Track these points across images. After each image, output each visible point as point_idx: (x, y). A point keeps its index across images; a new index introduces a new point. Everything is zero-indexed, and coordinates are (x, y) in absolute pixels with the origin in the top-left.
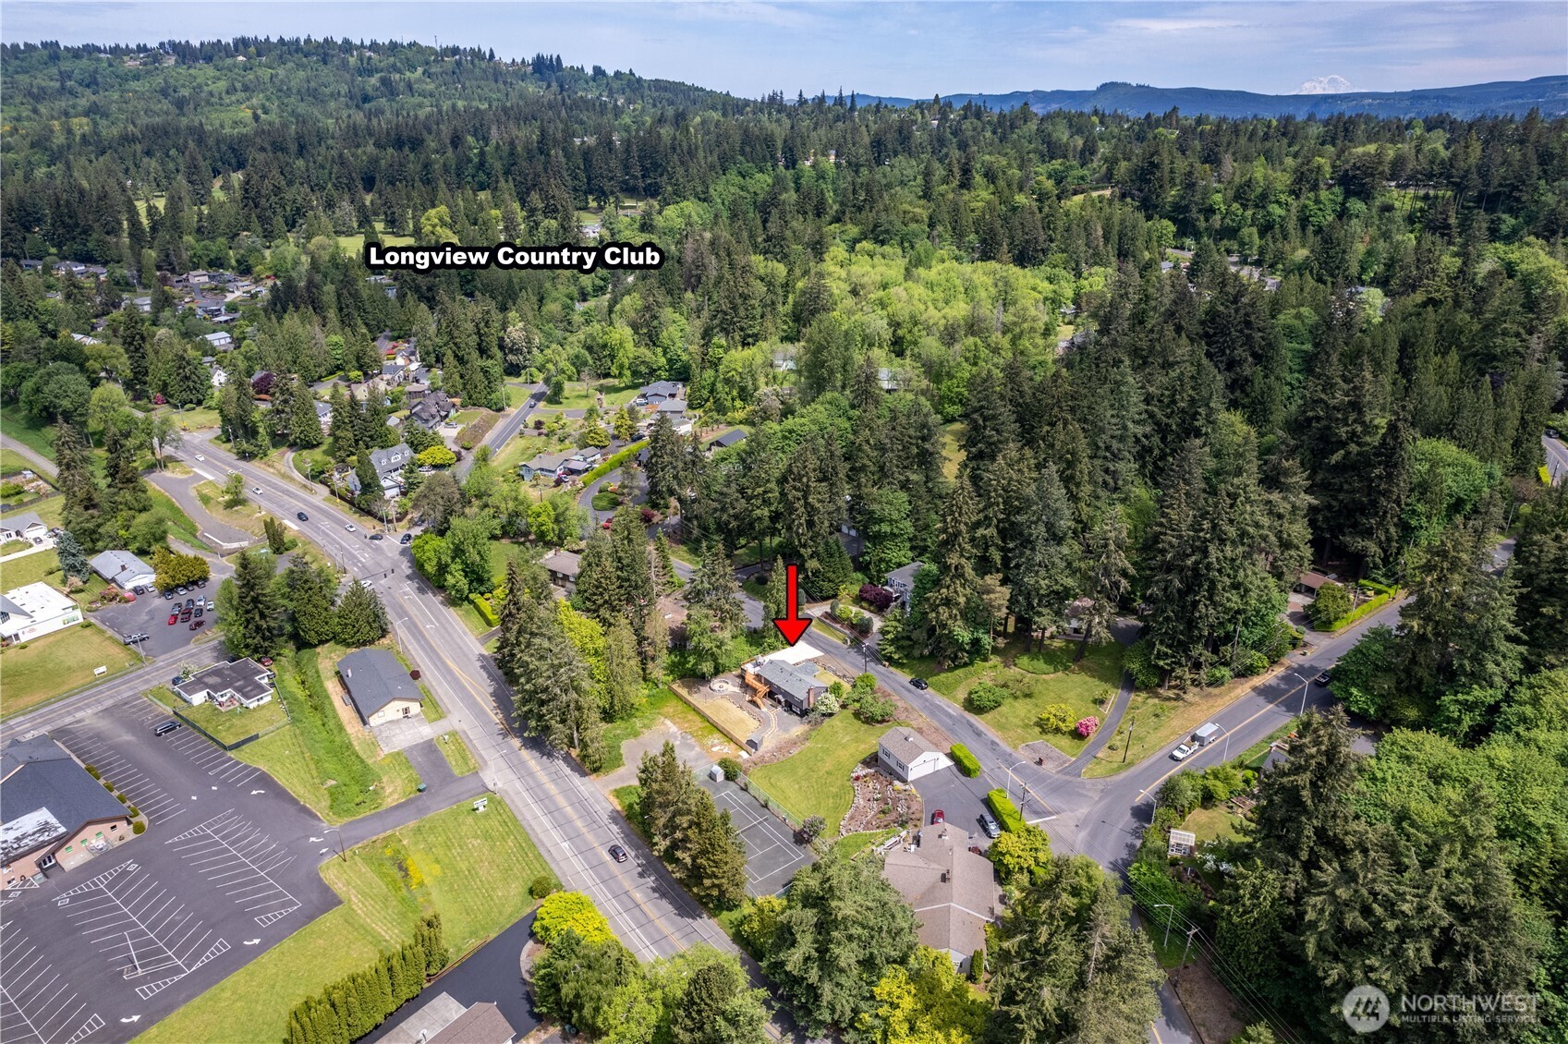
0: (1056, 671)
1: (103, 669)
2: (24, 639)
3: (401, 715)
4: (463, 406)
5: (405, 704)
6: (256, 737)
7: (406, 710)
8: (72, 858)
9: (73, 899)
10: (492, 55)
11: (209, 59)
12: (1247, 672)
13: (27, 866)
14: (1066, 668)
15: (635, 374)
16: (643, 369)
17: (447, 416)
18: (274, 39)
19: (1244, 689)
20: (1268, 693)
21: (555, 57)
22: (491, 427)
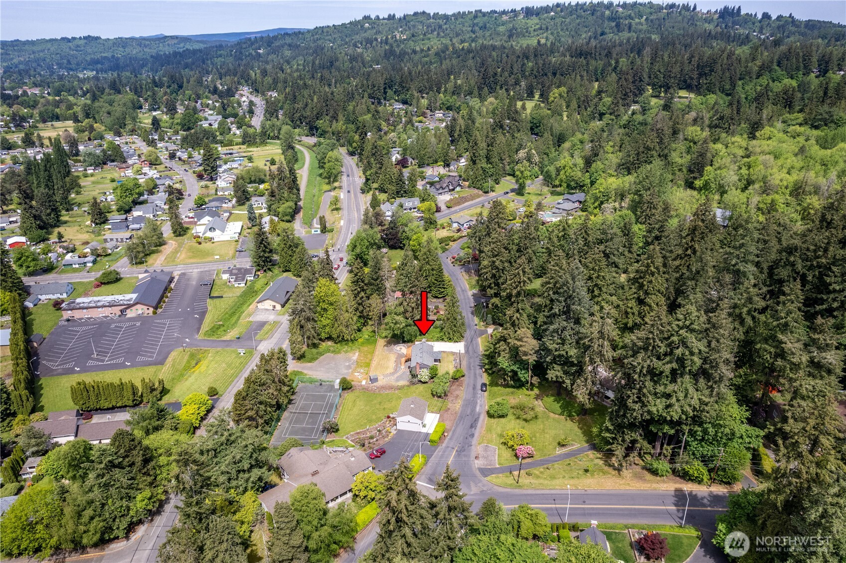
0: (562, 414)
1: (218, 257)
2: (215, 240)
3: (271, 308)
4: (469, 187)
5: (274, 304)
6: (222, 297)
7: (274, 307)
8: (131, 314)
9: (116, 326)
10: (695, 8)
11: (537, 14)
12: (685, 476)
13: (117, 310)
14: (570, 416)
15: (568, 186)
16: (572, 183)
17: (453, 190)
18: (573, 4)
19: (669, 486)
20: (680, 498)
21: (737, 7)
22: (472, 200)
